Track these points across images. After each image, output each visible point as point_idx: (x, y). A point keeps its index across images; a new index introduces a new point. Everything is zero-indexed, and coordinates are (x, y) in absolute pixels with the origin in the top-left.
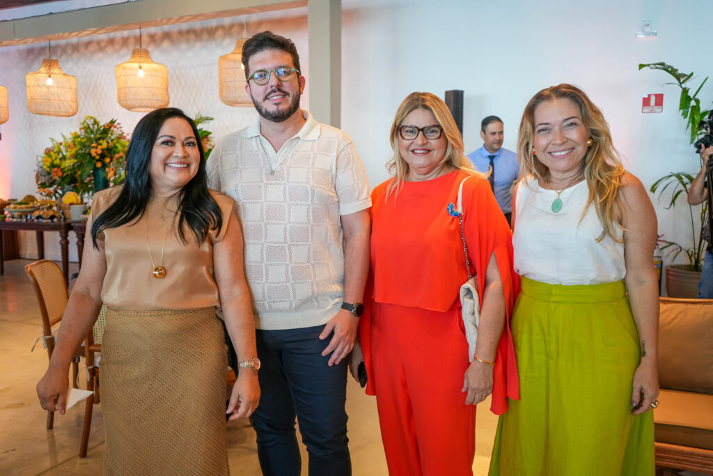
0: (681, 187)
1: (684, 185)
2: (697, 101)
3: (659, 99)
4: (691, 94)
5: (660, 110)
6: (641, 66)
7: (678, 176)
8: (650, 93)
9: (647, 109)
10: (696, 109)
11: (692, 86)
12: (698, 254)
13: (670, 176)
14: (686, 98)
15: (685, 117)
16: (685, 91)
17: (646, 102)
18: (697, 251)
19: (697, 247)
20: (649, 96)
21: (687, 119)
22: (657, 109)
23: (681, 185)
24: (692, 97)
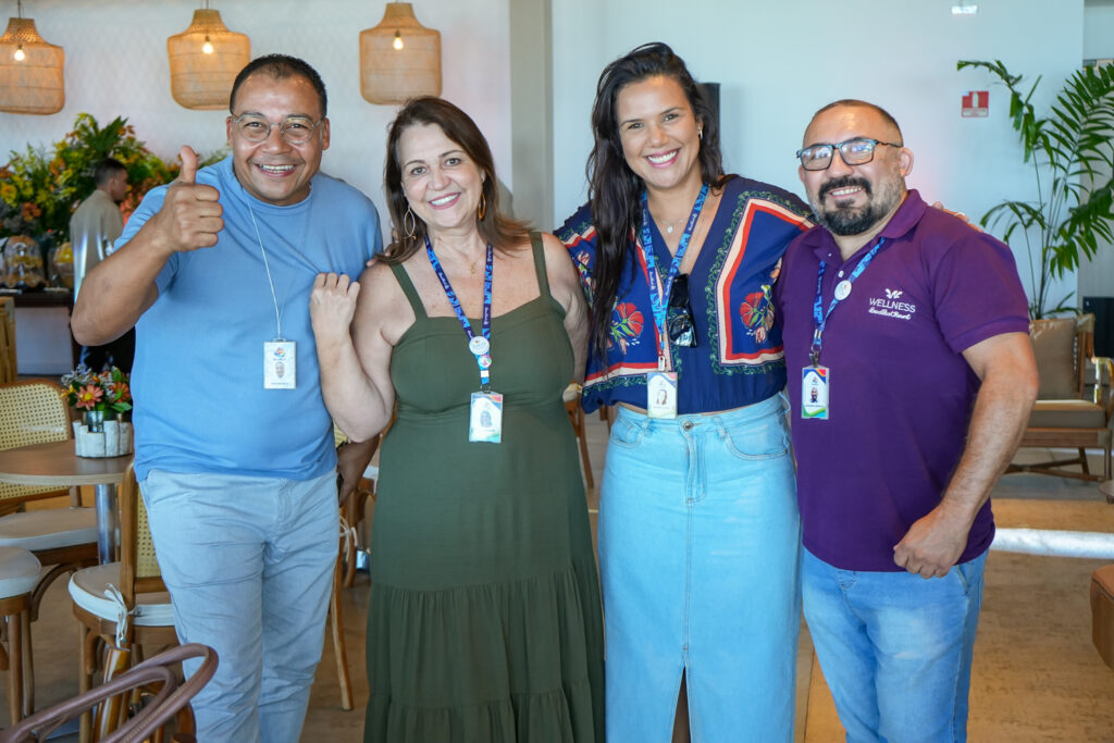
0: (1016, 218)
1: (1020, 215)
2: (1031, 108)
3: (984, 98)
4: (1023, 99)
5: (985, 113)
6: (961, 65)
7: (1013, 206)
8: (971, 90)
9: (968, 112)
10: (1030, 116)
11: (1023, 89)
12: (1040, 307)
13: (1003, 206)
14: (1017, 104)
15: (1018, 128)
16: (1016, 96)
17: (967, 102)
18: (1037, 303)
19: (1038, 297)
20: (971, 94)
21: (1020, 132)
22: (982, 112)
23: (1016, 215)
24: (1024, 102)
